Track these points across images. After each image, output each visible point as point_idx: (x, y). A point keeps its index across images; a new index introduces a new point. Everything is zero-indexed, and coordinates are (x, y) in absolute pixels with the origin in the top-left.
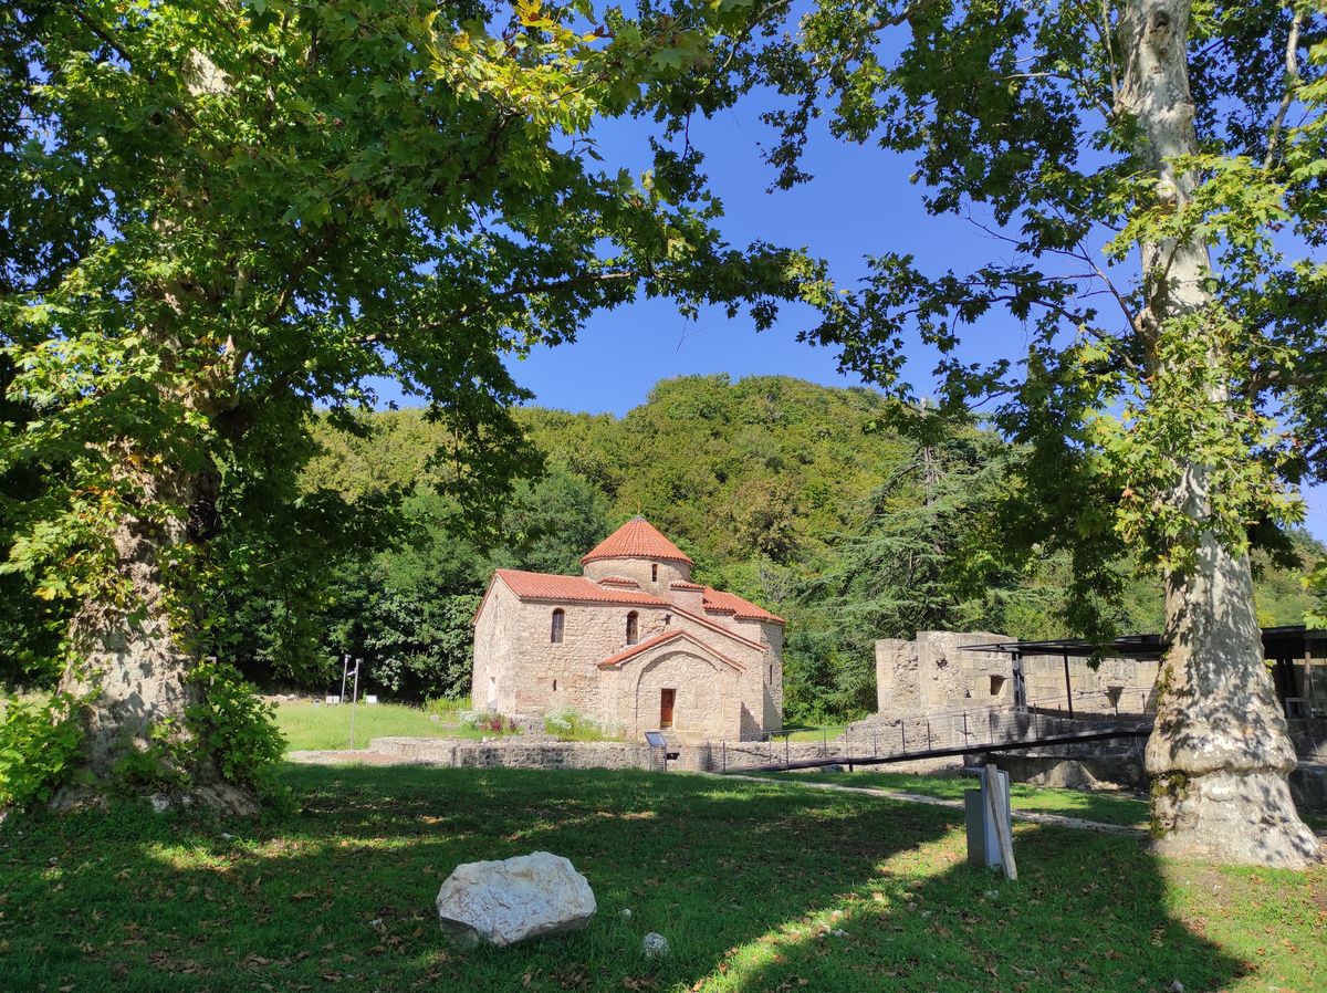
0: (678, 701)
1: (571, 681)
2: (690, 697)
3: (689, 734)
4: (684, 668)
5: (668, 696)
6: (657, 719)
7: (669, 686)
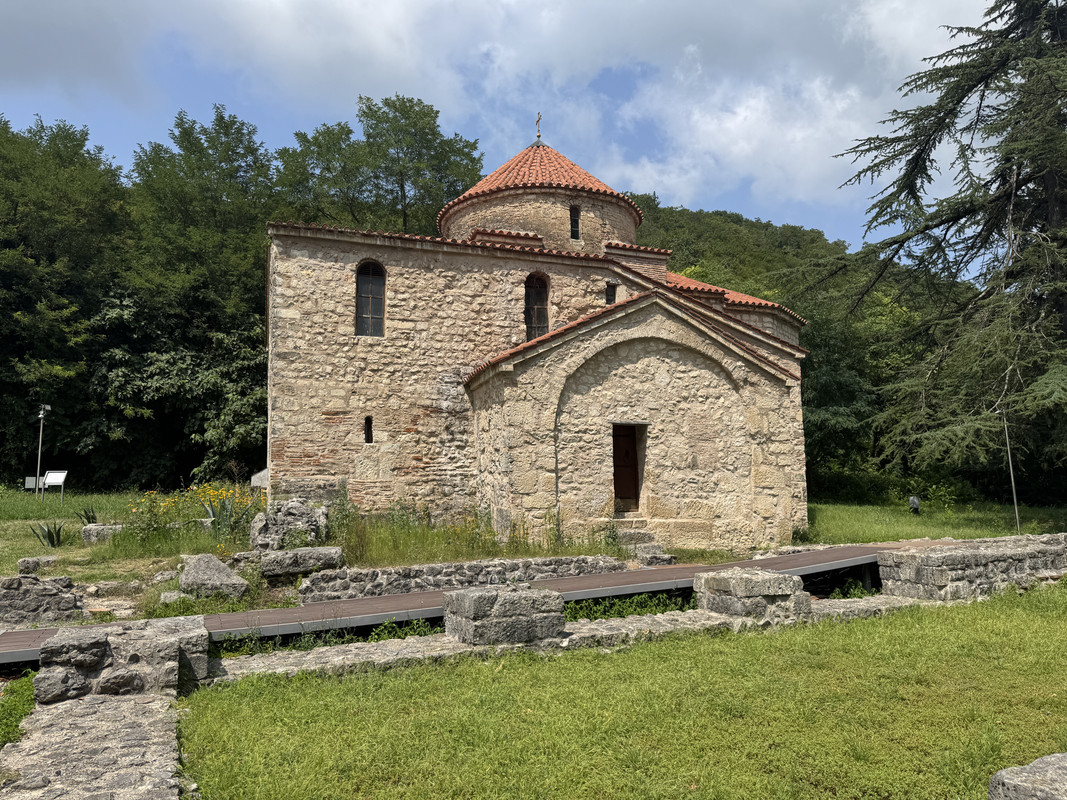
0: (653, 452)
1: (404, 421)
2: (679, 444)
3: (682, 527)
4: (662, 378)
5: (629, 441)
6: (608, 492)
7: (632, 416)
